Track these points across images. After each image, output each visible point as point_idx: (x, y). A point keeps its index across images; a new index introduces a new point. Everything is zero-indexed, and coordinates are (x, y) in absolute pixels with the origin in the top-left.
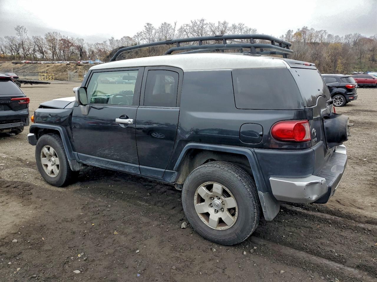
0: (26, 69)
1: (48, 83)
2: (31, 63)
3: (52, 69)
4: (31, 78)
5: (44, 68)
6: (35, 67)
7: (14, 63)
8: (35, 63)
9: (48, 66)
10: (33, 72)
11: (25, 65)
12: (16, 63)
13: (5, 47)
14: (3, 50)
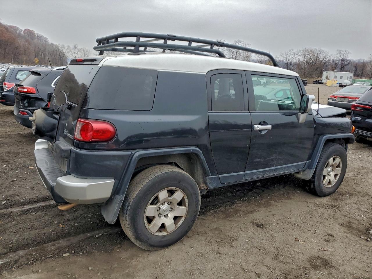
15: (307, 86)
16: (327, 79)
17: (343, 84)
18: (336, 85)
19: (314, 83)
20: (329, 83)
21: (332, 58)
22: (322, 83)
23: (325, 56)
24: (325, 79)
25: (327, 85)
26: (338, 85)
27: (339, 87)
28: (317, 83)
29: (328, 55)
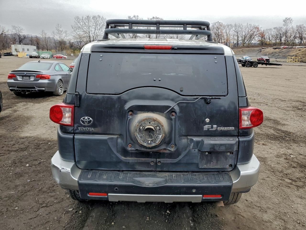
0: (281, 53)
1: (280, 65)
2: (287, 48)
3: (302, 53)
4: (280, 60)
5: (296, 52)
6: (288, 52)
7: (274, 48)
8: (291, 48)
9: (300, 50)
10: (285, 55)
11: (282, 50)
12: (276, 49)
13: (272, 36)
14: (270, 38)
15: (2, 58)
16: (17, 51)
17: (32, 56)
18: (26, 57)
19: (5, 56)
20: (20, 55)
21: (10, 33)
22: (13, 55)
23: (2, 30)
24: (15, 51)
25: (18, 56)
26: (28, 57)
27: (30, 58)
28: (8, 55)
29: (6, 30)
